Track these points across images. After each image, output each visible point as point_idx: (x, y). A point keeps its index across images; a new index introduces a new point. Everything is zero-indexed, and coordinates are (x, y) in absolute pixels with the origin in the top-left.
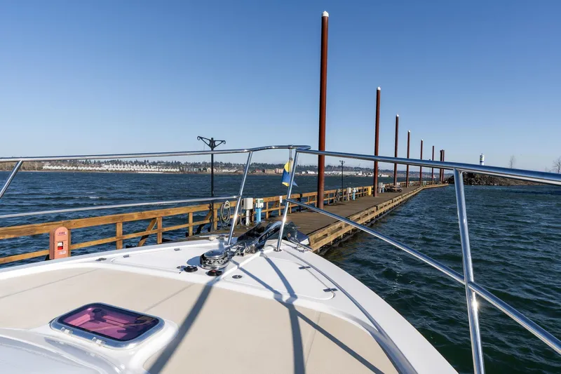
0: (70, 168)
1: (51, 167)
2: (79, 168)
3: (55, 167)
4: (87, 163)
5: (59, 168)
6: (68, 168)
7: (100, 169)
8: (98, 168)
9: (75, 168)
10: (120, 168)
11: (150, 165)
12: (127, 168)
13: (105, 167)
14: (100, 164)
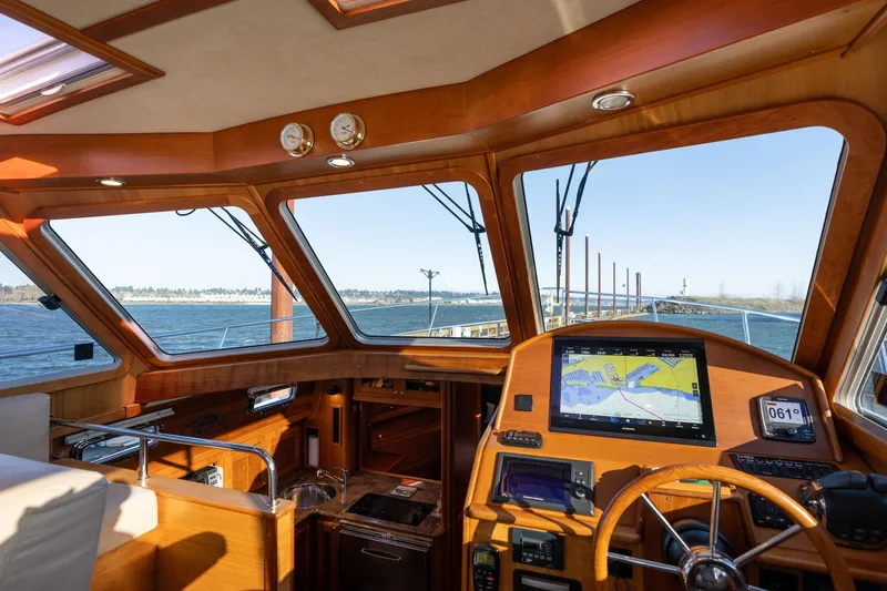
0: (160, 299)
1: (135, 299)
2: (171, 299)
3: (140, 299)
4: (179, 293)
5: (145, 299)
6: (157, 300)
7: (199, 300)
8: (196, 299)
9: (166, 299)
10: (225, 298)
11: (262, 294)
12: (233, 299)
13: (204, 298)
14: (197, 293)
